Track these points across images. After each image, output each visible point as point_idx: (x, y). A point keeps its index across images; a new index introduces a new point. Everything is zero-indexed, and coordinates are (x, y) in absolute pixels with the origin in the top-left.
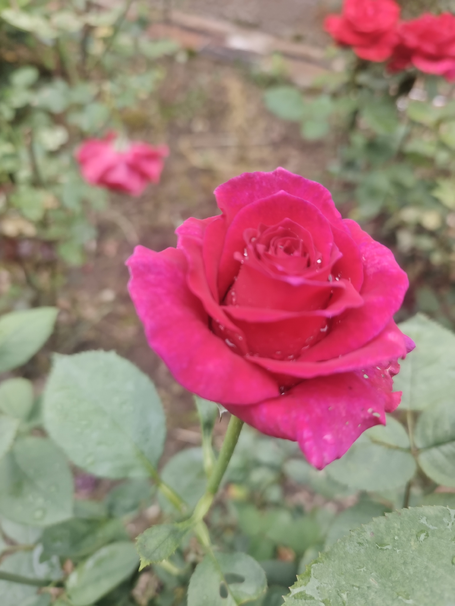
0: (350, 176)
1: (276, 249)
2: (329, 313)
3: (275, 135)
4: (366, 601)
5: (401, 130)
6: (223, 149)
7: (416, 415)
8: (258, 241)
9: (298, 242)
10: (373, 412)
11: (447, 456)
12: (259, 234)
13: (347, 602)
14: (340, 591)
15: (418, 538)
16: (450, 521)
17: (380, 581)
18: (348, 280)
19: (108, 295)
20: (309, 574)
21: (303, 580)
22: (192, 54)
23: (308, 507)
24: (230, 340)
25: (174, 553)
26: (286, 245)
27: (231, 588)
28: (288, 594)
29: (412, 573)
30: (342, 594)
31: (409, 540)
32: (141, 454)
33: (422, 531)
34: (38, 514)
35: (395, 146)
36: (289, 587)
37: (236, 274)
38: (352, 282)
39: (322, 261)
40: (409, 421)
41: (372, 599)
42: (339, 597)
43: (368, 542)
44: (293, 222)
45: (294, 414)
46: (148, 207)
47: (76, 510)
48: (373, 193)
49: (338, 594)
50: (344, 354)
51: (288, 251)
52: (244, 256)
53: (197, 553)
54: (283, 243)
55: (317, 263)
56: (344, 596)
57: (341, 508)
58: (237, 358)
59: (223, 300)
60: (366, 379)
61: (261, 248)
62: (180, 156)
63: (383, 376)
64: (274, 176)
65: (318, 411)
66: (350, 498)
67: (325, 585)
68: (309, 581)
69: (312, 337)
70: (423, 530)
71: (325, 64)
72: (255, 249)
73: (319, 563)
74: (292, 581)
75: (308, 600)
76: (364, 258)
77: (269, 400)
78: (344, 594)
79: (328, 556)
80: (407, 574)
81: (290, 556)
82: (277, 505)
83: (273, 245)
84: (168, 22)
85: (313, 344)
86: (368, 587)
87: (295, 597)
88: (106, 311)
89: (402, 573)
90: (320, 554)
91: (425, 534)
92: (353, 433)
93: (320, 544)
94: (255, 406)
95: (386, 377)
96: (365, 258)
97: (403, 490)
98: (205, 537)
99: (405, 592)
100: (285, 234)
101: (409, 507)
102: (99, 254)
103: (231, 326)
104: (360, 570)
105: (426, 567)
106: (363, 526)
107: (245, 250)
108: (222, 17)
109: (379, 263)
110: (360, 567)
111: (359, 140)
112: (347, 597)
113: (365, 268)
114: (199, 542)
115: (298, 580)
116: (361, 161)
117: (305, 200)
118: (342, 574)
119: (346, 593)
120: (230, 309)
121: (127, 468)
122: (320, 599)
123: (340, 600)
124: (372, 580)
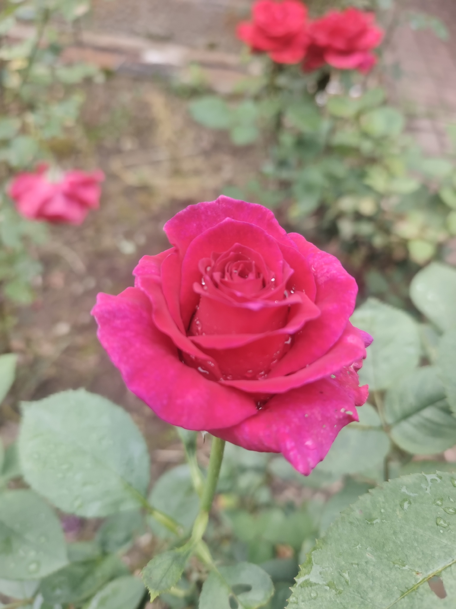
0: (285, 174)
1: (231, 274)
2: (291, 329)
3: (205, 143)
4: (367, 575)
5: (325, 125)
6: (155, 164)
7: (383, 394)
8: (213, 270)
9: (251, 264)
10: (346, 411)
11: (415, 426)
12: (213, 263)
13: (349, 580)
14: (341, 571)
15: (402, 507)
16: (427, 486)
17: (376, 554)
18: (302, 291)
19: (63, 329)
20: (310, 562)
21: (306, 568)
22: (109, 73)
23: (298, 502)
24: (202, 368)
25: (180, 578)
26: (240, 269)
27: (241, 598)
28: (295, 585)
29: (403, 540)
30: (344, 574)
31: (394, 511)
32: (129, 486)
33: (404, 500)
34: (33, 567)
35: (322, 140)
36: (294, 578)
37: (198, 303)
38: (306, 294)
39: (276, 279)
40: (378, 401)
41: (372, 572)
42: (342, 577)
43: (358, 520)
44: (243, 246)
45: (274, 428)
46: (89, 232)
47: (70, 555)
48: (309, 188)
49: (340, 575)
50: (310, 364)
51: (243, 274)
52: (202, 286)
53: (200, 572)
54: (237, 268)
55: (272, 282)
56: (346, 575)
57: (328, 495)
58: (212, 383)
59: (189, 330)
60: (334, 379)
61: (217, 276)
62: (113, 177)
63: (348, 373)
64: (217, 204)
65: (296, 420)
66: (336, 485)
67: (327, 569)
68: (311, 568)
69: (278, 352)
70: (405, 498)
71: (242, 69)
72: (212, 278)
73: (317, 549)
74: (296, 572)
75: (314, 586)
76: (313, 269)
77: (248, 419)
78: (346, 573)
79: (325, 541)
80: (399, 542)
81: (288, 553)
82: (269, 506)
83: (228, 271)
84: (80, 45)
85: (281, 358)
86: (366, 563)
87: (301, 586)
88: (64, 345)
89: (394, 542)
90: (316, 540)
91: (407, 502)
92: (331, 434)
93: (315, 534)
94: (237, 427)
95: (351, 373)
96: (315, 269)
97: (382, 466)
98: (206, 554)
99: (400, 559)
100: (238, 258)
101: (389, 480)
102: (46, 288)
103: (202, 356)
104: (356, 547)
105: (415, 533)
106: (351, 506)
107: (203, 280)
108: (133, 33)
109: (327, 272)
110: (355, 545)
111: (287, 139)
112: (349, 575)
113: (316, 278)
114: (199, 559)
115: (301, 569)
116: (293, 159)
117: (250, 224)
118: (340, 555)
119: (347, 572)
120: (198, 339)
121: (117, 504)
122: (324, 583)
123: (342, 580)
124: (369, 555)
